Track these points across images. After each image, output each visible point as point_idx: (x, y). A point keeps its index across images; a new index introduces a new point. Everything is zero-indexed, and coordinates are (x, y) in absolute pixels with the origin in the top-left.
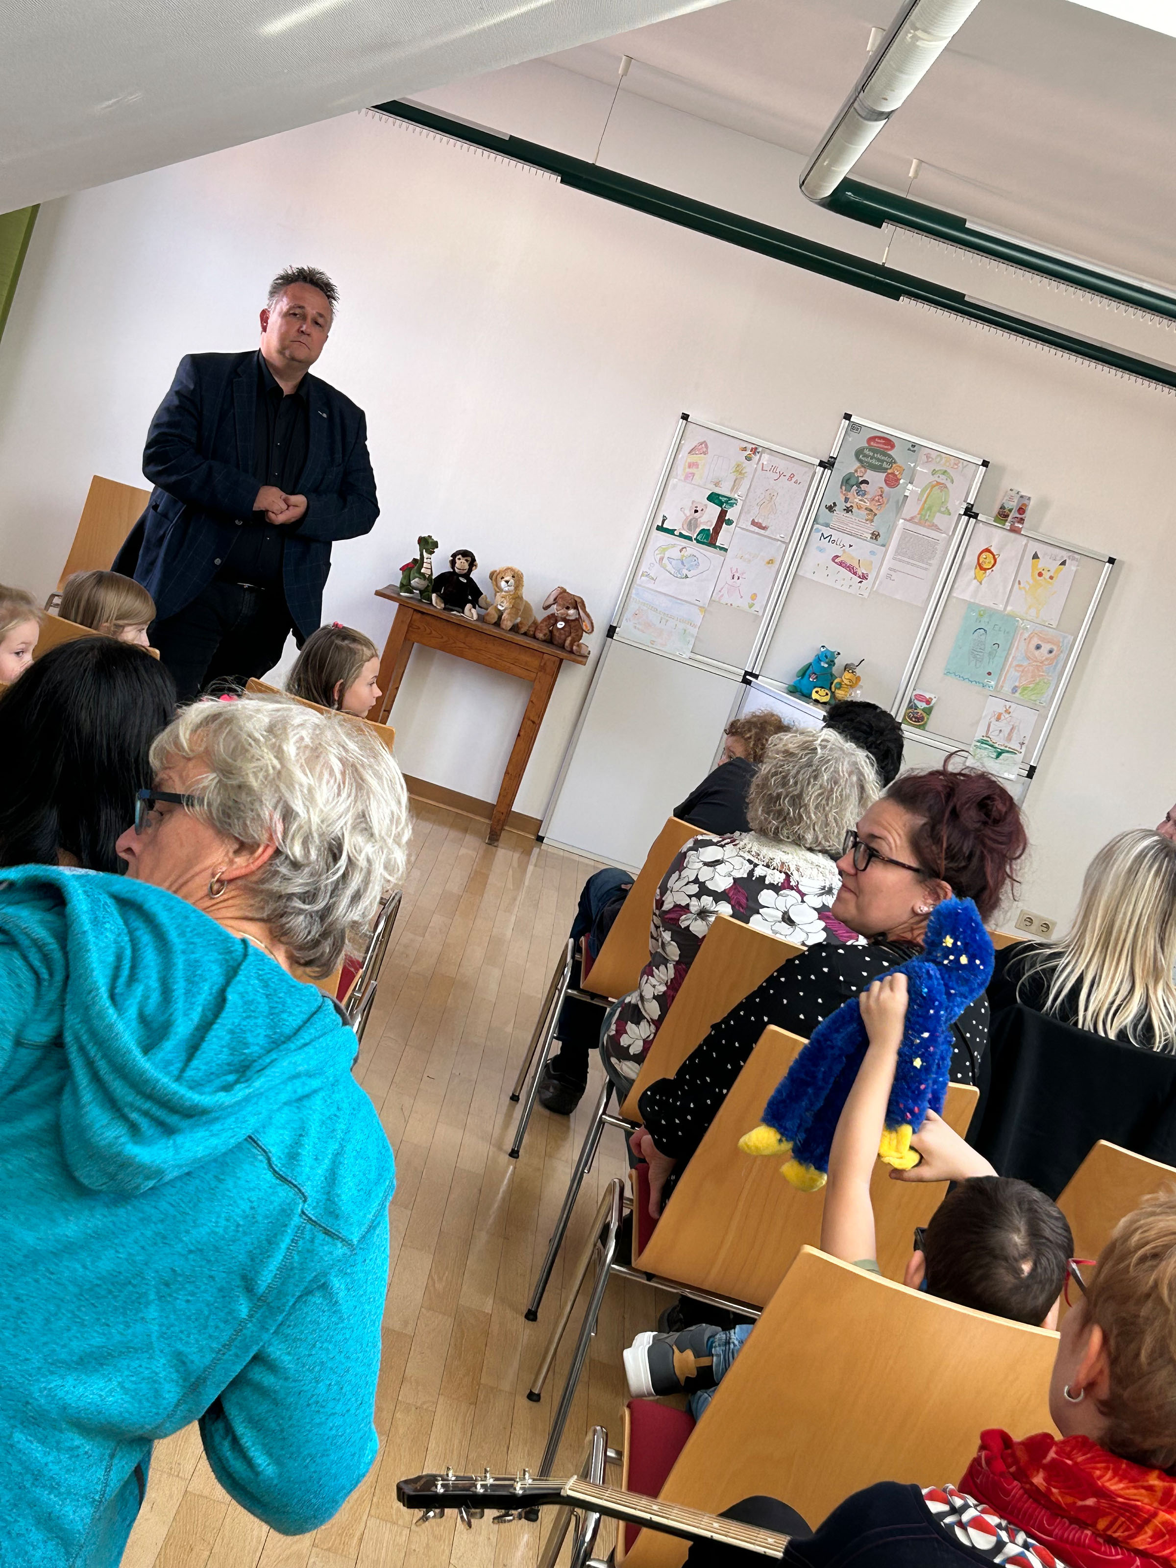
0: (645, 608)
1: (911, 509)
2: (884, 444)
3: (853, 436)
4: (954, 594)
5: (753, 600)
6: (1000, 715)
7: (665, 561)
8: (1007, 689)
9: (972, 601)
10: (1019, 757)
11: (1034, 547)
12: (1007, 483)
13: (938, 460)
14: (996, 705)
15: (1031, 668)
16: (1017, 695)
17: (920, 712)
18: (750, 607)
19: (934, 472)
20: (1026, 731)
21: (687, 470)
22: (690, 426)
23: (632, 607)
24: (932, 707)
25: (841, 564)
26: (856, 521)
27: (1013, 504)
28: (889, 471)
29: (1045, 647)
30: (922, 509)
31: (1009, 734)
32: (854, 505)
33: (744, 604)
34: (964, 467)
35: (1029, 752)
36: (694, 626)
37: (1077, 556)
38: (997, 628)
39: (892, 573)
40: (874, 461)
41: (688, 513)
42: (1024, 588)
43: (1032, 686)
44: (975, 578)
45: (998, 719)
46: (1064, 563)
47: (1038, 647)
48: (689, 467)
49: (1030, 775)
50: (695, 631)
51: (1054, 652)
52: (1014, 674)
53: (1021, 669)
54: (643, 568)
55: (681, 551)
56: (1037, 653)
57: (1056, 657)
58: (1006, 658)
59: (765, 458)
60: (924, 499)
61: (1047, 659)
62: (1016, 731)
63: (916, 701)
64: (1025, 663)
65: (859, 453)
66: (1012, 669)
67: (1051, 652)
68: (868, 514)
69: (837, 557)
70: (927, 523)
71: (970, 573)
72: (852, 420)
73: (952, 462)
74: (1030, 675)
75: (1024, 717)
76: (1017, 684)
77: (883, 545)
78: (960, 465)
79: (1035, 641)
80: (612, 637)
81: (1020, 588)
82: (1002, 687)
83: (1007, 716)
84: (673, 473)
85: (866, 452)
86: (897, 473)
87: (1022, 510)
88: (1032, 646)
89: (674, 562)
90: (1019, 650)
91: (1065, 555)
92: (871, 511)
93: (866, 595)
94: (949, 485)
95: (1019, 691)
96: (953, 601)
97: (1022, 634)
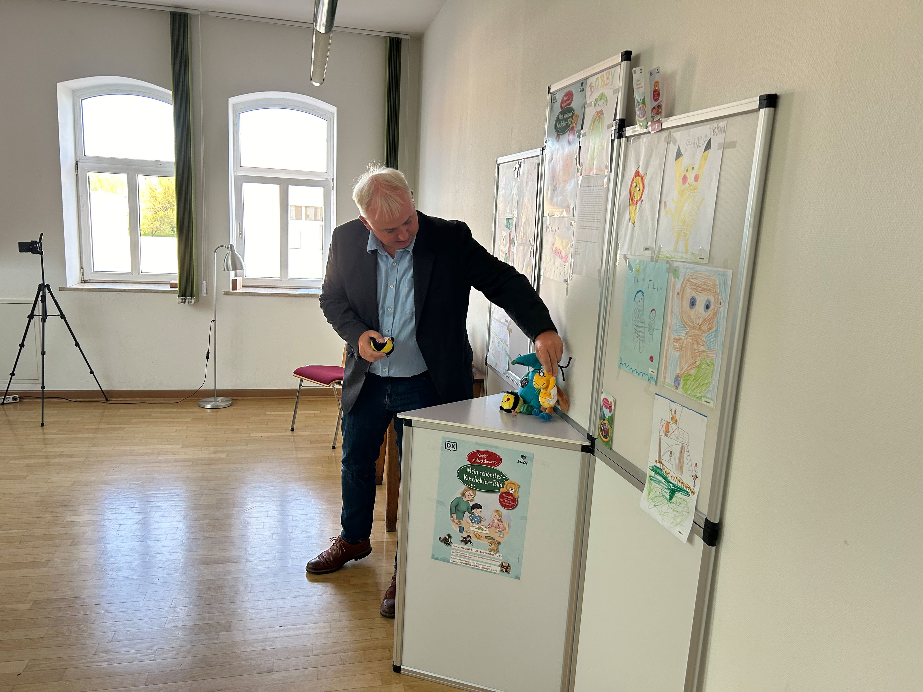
2: (568, 99)
3: (554, 105)
6: (668, 424)
8: (670, 380)
9: (631, 255)
10: (693, 500)
11: (676, 140)
13: (598, 82)
14: (662, 409)
15: (691, 341)
16: (680, 390)
17: (607, 423)
19: (596, 102)
20: (696, 453)
24: (613, 416)
25: (556, 251)
28: (571, 127)
29: (701, 302)
31: (678, 459)
32: (557, 181)
34: (613, 77)
35: (702, 493)
37: (722, 124)
38: (653, 285)
39: (578, 245)
40: (565, 123)
42: (671, 211)
43: (693, 371)
45: (667, 432)
46: (708, 145)
47: (693, 303)
50: (507, 350)
51: (711, 308)
52: (673, 354)
53: (677, 345)
56: (692, 313)
57: (715, 314)
58: (664, 330)
59: (522, 170)
61: (705, 320)
62: (686, 453)
63: (604, 409)
64: (682, 334)
65: (558, 121)
66: (670, 348)
67: (707, 307)
69: (554, 244)
72: (552, 91)
73: (606, 77)
74: (691, 353)
76: (678, 371)
77: (573, 217)
78: (610, 76)
79: (689, 293)
82: (665, 378)
83: (674, 426)
85: (562, 116)
86: (574, 125)
87: (656, 93)
88: (687, 303)
90: (674, 312)
91: (708, 131)
92: (565, 180)
93: (568, 280)
94: (604, 108)
95: (682, 383)
97: (674, 285)
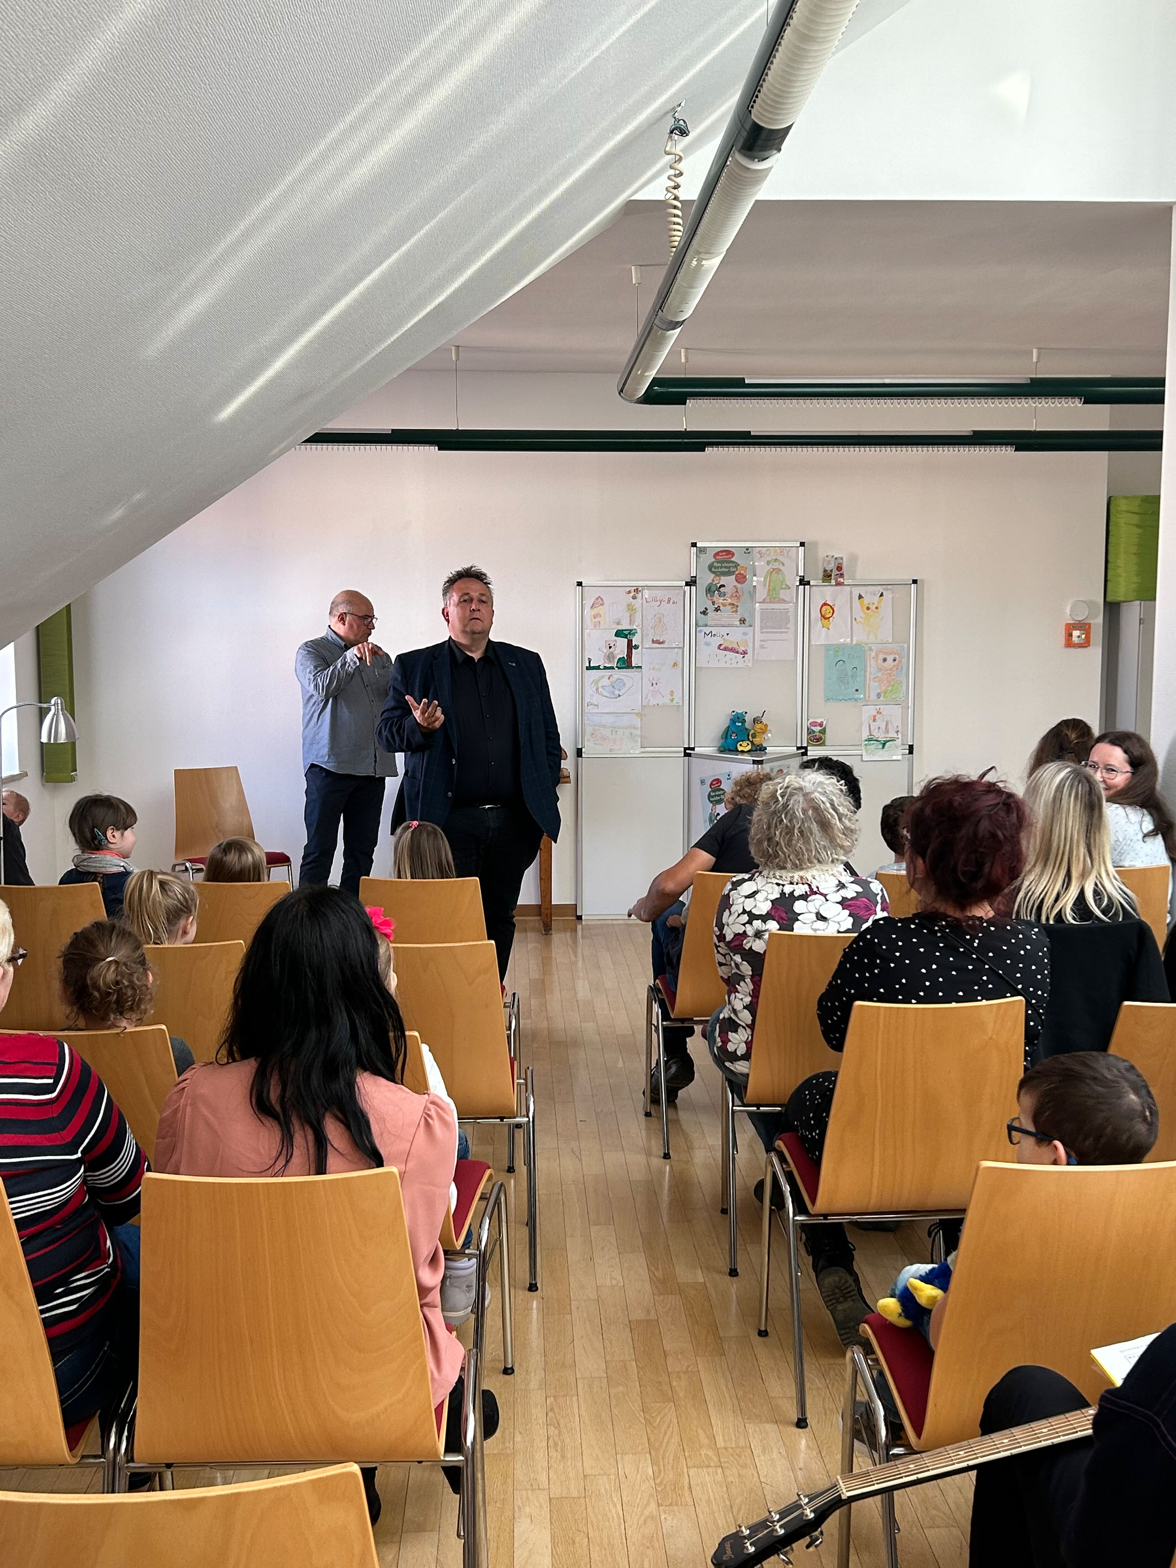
0: (598, 728)
1: (761, 594)
2: (726, 555)
3: (702, 556)
4: (813, 643)
5: (672, 695)
6: (874, 716)
7: (600, 690)
8: (873, 696)
9: (827, 643)
10: (899, 742)
11: (856, 591)
12: (822, 553)
13: (768, 552)
14: (869, 711)
15: (885, 676)
16: (882, 698)
17: (818, 734)
18: (672, 700)
19: (768, 563)
20: (897, 722)
21: (594, 620)
22: (585, 589)
23: (589, 730)
24: (825, 728)
25: (726, 649)
26: (726, 614)
27: (831, 566)
28: (737, 573)
29: (890, 659)
30: (769, 590)
31: (886, 728)
32: (720, 605)
33: (666, 700)
34: (788, 553)
35: (904, 736)
36: (637, 728)
37: (889, 587)
38: (851, 656)
39: (763, 643)
40: (723, 569)
41: (605, 651)
42: (861, 622)
43: (890, 688)
44: (823, 627)
45: (874, 720)
46: (882, 595)
47: (885, 660)
48: (595, 618)
49: (911, 751)
50: (639, 732)
51: (897, 660)
52: (875, 684)
53: (876, 680)
54: (587, 699)
55: (609, 678)
56: (885, 664)
57: (900, 662)
58: (865, 676)
59: (646, 594)
60: (767, 585)
61: (894, 666)
62: (890, 724)
63: (812, 728)
64: (879, 674)
65: (710, 567)
66: (871, 682)
67: (895, 660)
68: (732, 608)
69: (721, 645)
70: (776, 600)
71: (818, 625)
72: (698, 545)
73: (779, 551)
74: (885, 682)
75: (893, 712)
76: (879, 691)
77: (750, 626)
78: (785, 551)
79: (881, 657)
80: (581, 757)
81: (858, 623)
82: (869, 696)
83: (880, 716)
84: (585, 626)
85: (715, 564)
86: (742, 572)
87: (839, 568)
88: (880, 661)
89: (606, 688)
90: (872, 666)
91: (880, 589)
92: (733, 604)
93: (750, 665)
94: (782, 568)
95: (882, 695)
96: (813, 648)
97: (870, 655)
